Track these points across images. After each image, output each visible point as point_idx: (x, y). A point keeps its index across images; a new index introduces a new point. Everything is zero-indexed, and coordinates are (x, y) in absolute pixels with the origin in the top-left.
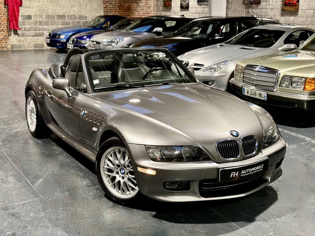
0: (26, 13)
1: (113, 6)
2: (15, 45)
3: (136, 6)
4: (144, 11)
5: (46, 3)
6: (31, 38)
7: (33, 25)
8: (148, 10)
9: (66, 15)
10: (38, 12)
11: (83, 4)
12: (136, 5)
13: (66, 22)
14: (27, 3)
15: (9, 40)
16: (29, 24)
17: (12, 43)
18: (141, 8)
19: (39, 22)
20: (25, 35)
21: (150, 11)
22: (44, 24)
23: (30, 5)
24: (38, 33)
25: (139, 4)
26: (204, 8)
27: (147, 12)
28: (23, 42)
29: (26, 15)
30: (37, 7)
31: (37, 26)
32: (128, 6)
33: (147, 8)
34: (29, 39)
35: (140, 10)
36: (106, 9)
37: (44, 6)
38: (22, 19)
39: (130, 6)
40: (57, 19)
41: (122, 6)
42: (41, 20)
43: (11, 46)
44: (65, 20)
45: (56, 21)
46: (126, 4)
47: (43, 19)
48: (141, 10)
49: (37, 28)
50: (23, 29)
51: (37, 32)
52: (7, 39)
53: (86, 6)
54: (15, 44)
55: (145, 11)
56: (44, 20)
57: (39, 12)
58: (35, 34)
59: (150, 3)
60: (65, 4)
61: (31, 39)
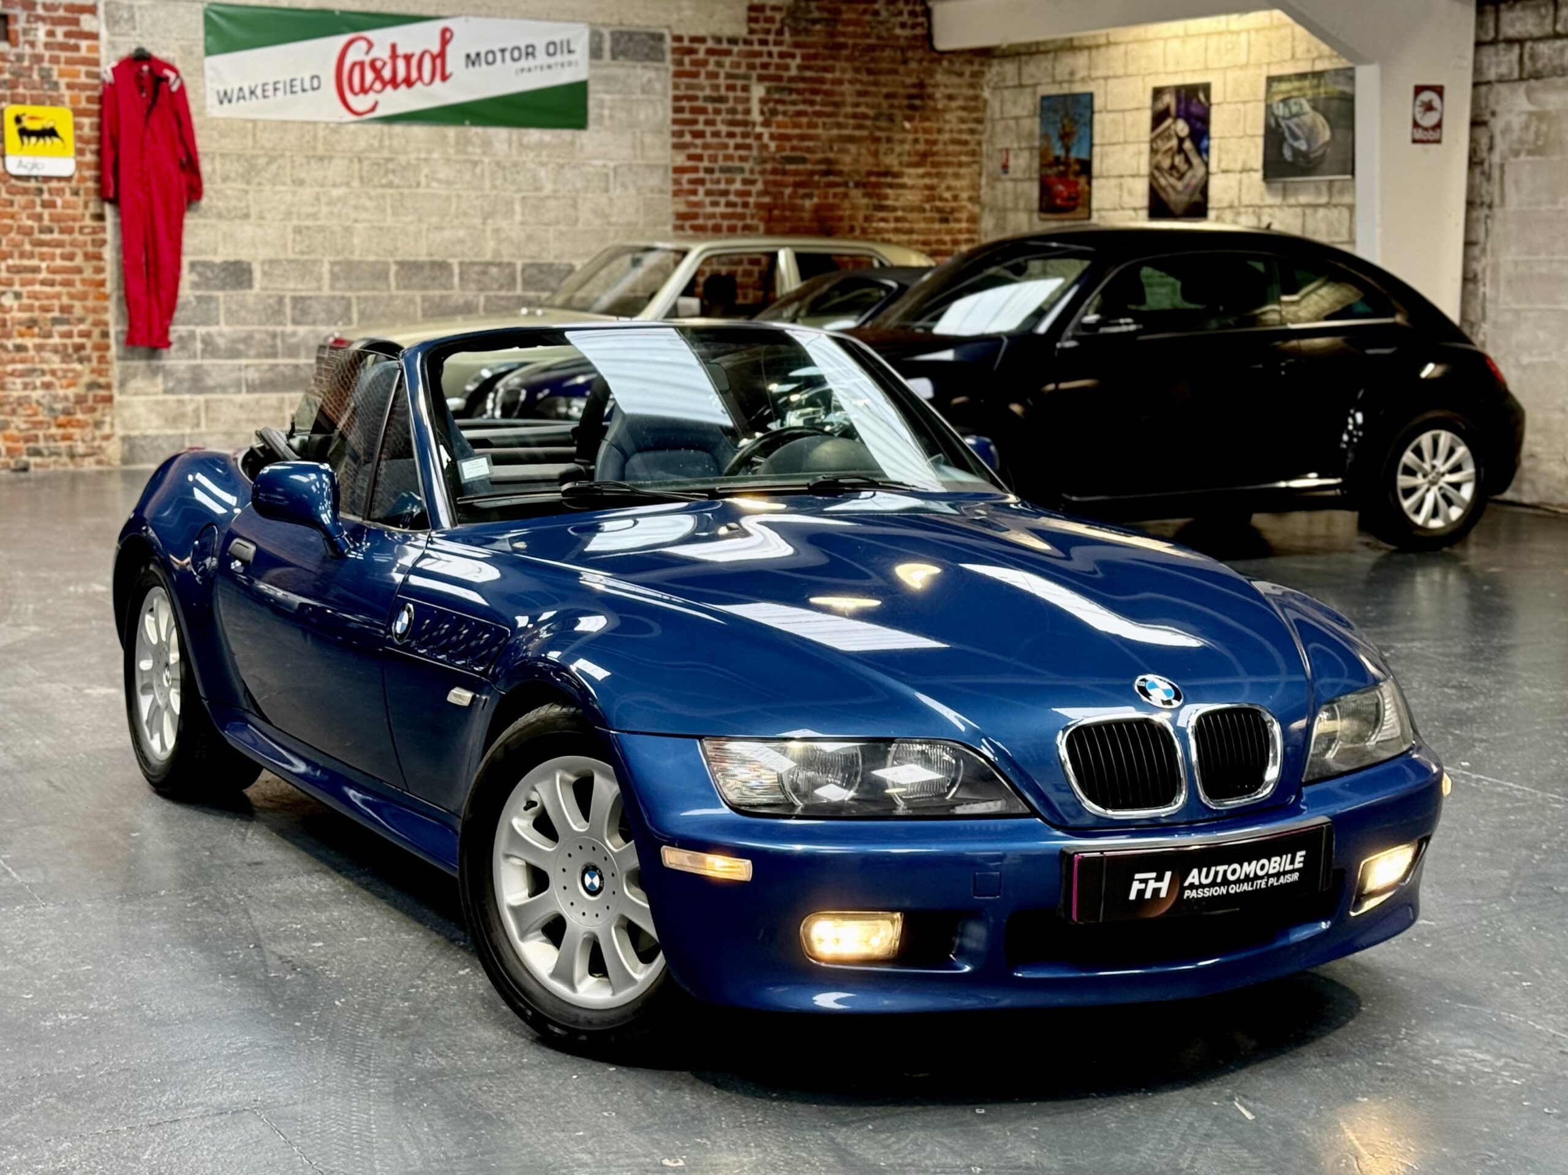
0: (220, 249)
1: (730, 210)
2: (145, 437)
3: (867, 207)
4: (915, 237)
5: (336, 192)
6: (244, 397)
7: (261, 323)
8: (939, 232)
9: (454, 262)
10: (289, 245)
11: (555, 195)
12: (865, 201)
13: (451, 303)
14: (229, 192)
15: (112, 408)
16: (232, 317)
17: (133, 429)
18: (897, 220)
19: (296, 300)
20: (210, 382)
21: (947, 238)
22: (323, 315)
23: (243, 204)
24: (288, 372)
25: (886, 197)
26: (1309, 211)
27: (935, 247)
28: (198, 425)
29: (218, 259)
30: (288, 215)
31: (279, 329)
32: (817, 209)
33: (932, 220)
34: (231, 401)
35: (887, 231)
36: (688, 224)
37: (325, 209)
38: (195, 285)
39: (832, 207)
40: (398, 288)
41: (783, 208)
42: (304, 289)
43: (126, 447)
44: (445, 293)
45: (392, 298)
46: (810, 196)
47: (319, 289)
48: (897, 231)
49: (279, 341)
50: (199, 346)
51: (280, 361)
52: (100, 406)
53: (575, 206)
54: (150, 432)
55: (921, 238)
56: (326, 292)
57: (294, 240)
58: (269, 375)
59: (949, 188)
60: (448, 198)
61: (241, 406)
